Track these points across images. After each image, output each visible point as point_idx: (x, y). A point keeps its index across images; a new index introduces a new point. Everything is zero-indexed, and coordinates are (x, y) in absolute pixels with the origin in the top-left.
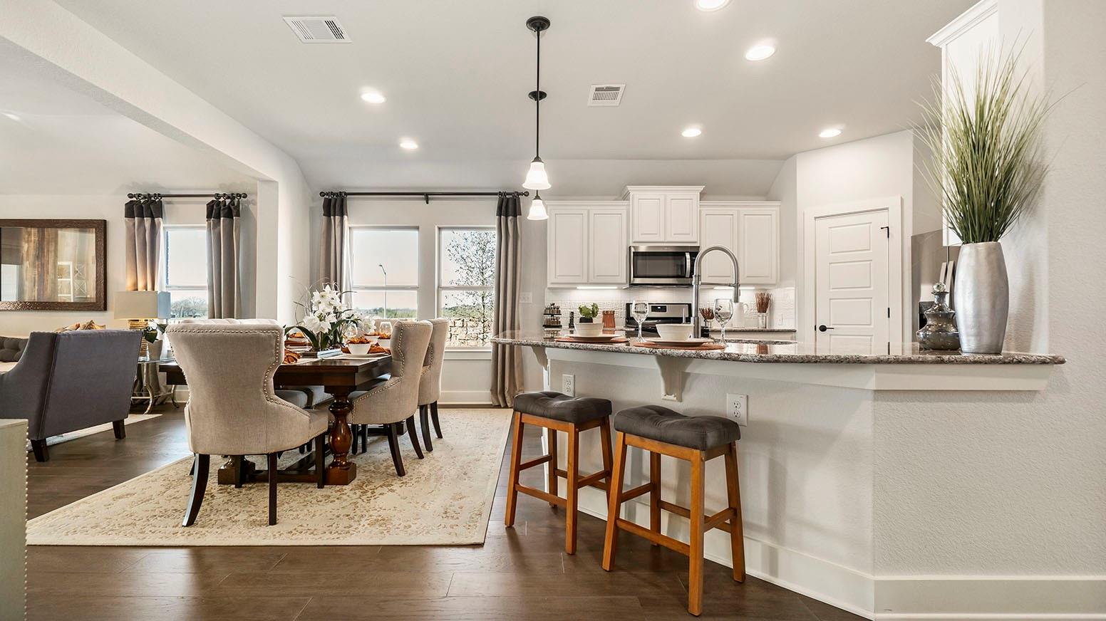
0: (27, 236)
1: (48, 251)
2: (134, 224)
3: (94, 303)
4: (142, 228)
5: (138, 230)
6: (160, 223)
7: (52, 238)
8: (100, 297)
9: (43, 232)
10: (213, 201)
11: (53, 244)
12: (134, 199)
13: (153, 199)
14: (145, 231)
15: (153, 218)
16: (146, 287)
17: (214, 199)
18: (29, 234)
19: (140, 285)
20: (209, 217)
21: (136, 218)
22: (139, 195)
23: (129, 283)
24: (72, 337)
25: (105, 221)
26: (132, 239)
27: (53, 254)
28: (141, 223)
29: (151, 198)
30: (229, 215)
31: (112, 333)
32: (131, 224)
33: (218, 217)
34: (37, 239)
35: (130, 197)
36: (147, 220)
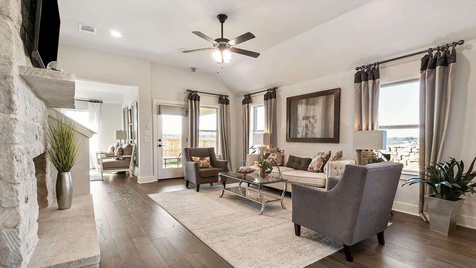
1: (310, 111)
2: (361, 86)
4: (366, 88)
5: (363, 89)
6: (379, 82)
7: (312, 103)
9: (308, 100)
10: (426, 56)
12: (360, 70)
15: (374, 79)
16: (367, 129)
17: (427, 53)
19: (364, 127)
20: (423, 68)
21: (362, 82)
22: (363, 67)
25: (340, 88)
27: (312, 112)
28: (366, 85)
29: (371, 66)
30: (445, 62)
32: (358, 87)
33: (433, 67)
35: (357, 70)
36: (370, 82)
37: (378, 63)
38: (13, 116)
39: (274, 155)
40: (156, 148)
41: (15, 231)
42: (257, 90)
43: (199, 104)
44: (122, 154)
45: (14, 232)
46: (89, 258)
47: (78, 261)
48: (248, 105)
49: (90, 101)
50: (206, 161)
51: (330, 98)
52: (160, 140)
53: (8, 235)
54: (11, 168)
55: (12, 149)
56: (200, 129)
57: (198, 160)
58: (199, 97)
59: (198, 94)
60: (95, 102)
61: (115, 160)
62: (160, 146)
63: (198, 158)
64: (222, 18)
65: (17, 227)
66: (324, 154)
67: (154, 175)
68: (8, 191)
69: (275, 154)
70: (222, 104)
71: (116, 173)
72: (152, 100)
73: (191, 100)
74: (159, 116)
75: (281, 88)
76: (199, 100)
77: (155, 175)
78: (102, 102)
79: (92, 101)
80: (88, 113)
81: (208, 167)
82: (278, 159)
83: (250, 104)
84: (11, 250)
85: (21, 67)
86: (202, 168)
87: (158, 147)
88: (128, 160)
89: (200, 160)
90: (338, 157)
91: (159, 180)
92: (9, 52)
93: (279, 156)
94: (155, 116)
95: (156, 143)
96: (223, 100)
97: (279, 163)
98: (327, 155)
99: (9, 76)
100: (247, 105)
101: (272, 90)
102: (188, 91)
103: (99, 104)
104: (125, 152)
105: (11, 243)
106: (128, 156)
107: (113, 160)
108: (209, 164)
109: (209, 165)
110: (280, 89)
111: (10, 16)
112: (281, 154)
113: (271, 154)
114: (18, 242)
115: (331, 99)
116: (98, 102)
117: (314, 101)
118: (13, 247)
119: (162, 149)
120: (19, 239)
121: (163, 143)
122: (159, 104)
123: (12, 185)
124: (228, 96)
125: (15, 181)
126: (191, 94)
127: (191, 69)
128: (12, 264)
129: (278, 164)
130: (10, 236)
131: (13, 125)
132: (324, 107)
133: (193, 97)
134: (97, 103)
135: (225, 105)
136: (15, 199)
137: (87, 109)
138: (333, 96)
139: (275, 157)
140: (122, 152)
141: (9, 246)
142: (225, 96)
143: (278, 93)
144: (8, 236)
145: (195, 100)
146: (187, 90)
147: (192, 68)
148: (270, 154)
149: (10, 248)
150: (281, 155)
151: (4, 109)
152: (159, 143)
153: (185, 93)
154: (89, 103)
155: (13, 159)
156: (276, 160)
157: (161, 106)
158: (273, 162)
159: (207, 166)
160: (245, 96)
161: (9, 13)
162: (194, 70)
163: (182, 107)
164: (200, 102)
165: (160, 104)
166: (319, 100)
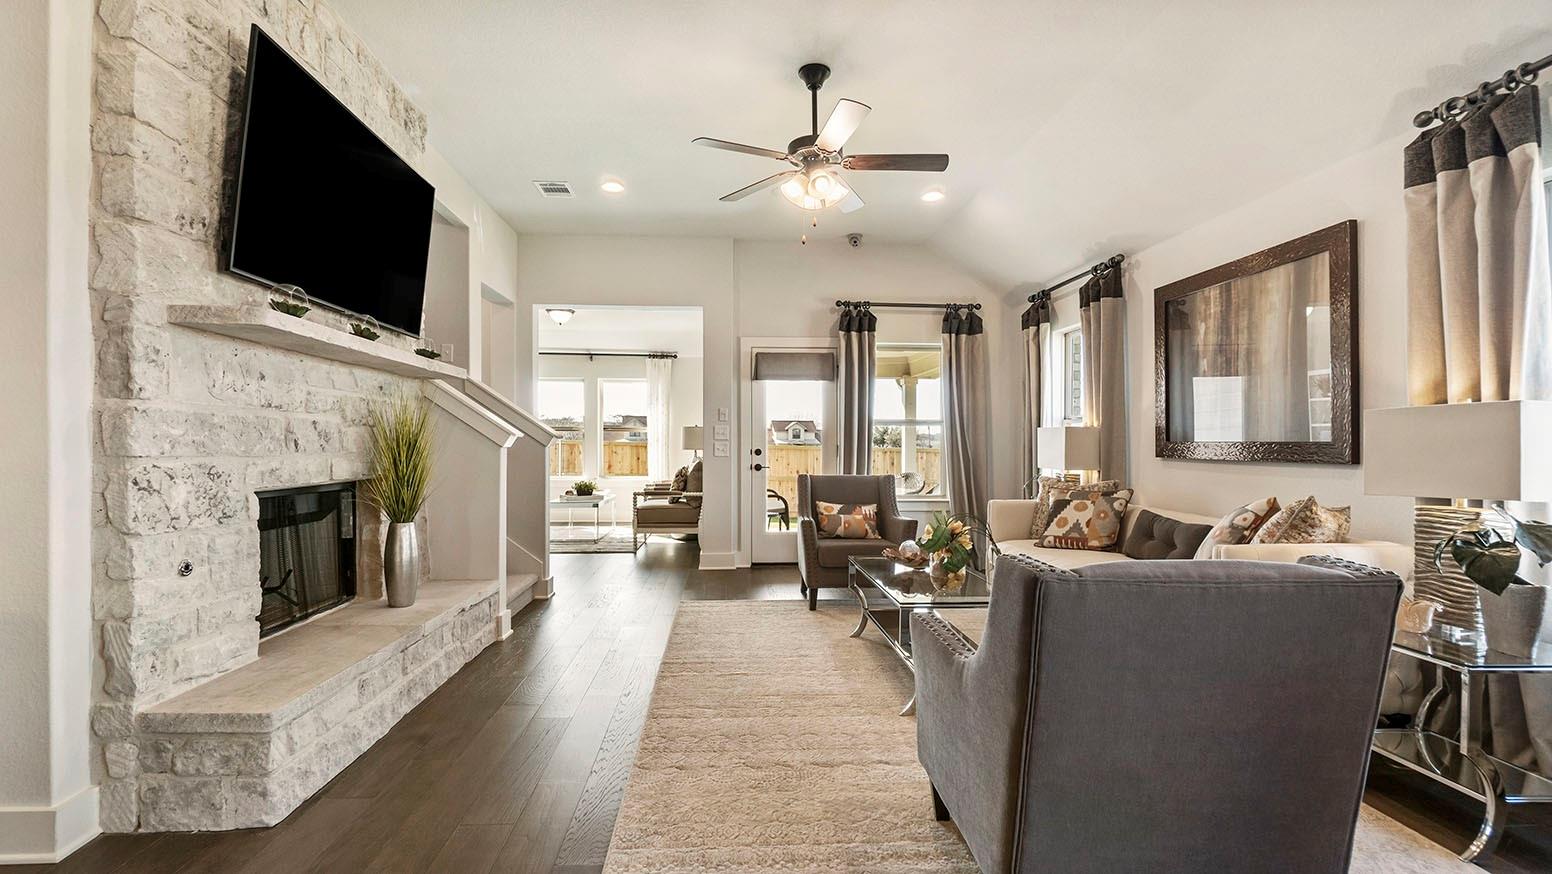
0: (1203, 307)
1: (1238, 328)
2: (1434, 201)
3: (1327, 444)
4: (1461, 201)
5: (1445, 212)
6: (1528, 163)
7: (1244, 299)
8: (1342, 426)
9: (1228, 290)
11: (1246, 312)
12: (1435, 123)
13: (1503, 91)
14: (1473, 206)
15: (1499, 150)
18: (1207, 301)
19: (1456, 388)
21: (1440, 176)
22: (1452, 104)
23: (1417, 383)
24: (1092, 589)
25: (1355, 221)
26: (1426, 246)
28: (1460, 187)
29: (1492, 92)
31: (1256, 579)
32: (1426, 200)
34: (1219, 309)
35: (1422, 125)
36: (1479, 167)
37: (1527, 69)
38: (132, 403)
39: (1085, 507)
40: (746, 473)
41: (125, 626)
42: (1063, 274)
43: (873, 340)
44: (684, 490)
45: (123, 630)
46: (249, 715)
47: (228, 716)
48: (1038, 330)
49: (650, 356)
50: (860, 517)
51: (1313, 269)
52: (758, 452)
53: (114, 633)
54: (123, 503)
55: (128, 467)
56: (876, 417)
57: (835, 512)
58: (872, 320)
59: (872, 309)
60: (663, 356)
61: (667, 504)
62: (758, 468)
63: (837, 507)
64: (814, 74)
65: (128, 621)
66: (1247, 511)
67: (739, 549)
68: (119, 548)
69: (1088, 503)
70: (953, 335)
71: (681, 536)
72: (739, 339)
73: (848, 331)
74: (755, 382)
75: (1139, 257)
76: (872, 329)
77: (742, 548)
78: (675, 357)
79: (654, 356)
80: (645, 384)
81: (864, 537)
82: (1097, 524)
83: (1045, 326)
84: (117, 664)
85: (171, 307)
86: (844, 538)
87: (754, 470)
88: (694, 505)
89: (840, 512)
90: (1293, 527)
91: (753, 564)
92: (129, 283)
93: (1103, 512)
94: (746, 383)
95: (748, 460)
96: (961, 322)
97: (1099, 538)
98: (1256, 515)
99: (126, 328)
100: (1033, 329)
101: (1107, 267)
102: (839, 306)
103: (669, 360)
104: (690, 486)
105: (118, 652)
106: (695, 494)
107: (665, 502)
108: (868, 528)
109: (870, 531)
110: (1137, 261)
111: (137, 216)
112: (1116, 505)
113: (1074, 503)
114: (128, 650)
115: (1316, 271)
116: (667, 356)
117: (1251, 288)
118: (120, 658)
119: (764, 477)
120: (130, 646)
121: (767, 459)
122: (755, 351)
123: (125, 537)
124: (978, 307)
125: (129, 529)
126: (847, 314)
127: (847, 240)
128: (120, 692)
129: (1095, 543)
130: (117, 635)
131: (129, 421)
132: (1291, 310)
133: (857, 320)
134: (665, 360)
135: (963, 337)
136: (127, 564)
137: (645, 376)
138: (1323, 260)
139: (1084, 517)
140: (685, 482)
141: (114, 655)
142: (970, 307)
143: (1130, 276)
144: (114, 636)
145: (860, 331)
146: (838, 304)
147: (848, 236)
148: (1068, 502)
149: (115, 660)
150: (1113, 509)
151: (120, 392)
152: (757, 460)
153: (832, 311)
154: (648, 360)
155: (126, 485)
156: (1088, 526)
157: (760, 357)
158: (1075, 535)
159: (861, 533)
160: (1032, 299)
161: (134, 210)
162: (854, 240)
163: (822, 355)
164: (876, 333)
165: (760, 350)
166: (1270, 285)
